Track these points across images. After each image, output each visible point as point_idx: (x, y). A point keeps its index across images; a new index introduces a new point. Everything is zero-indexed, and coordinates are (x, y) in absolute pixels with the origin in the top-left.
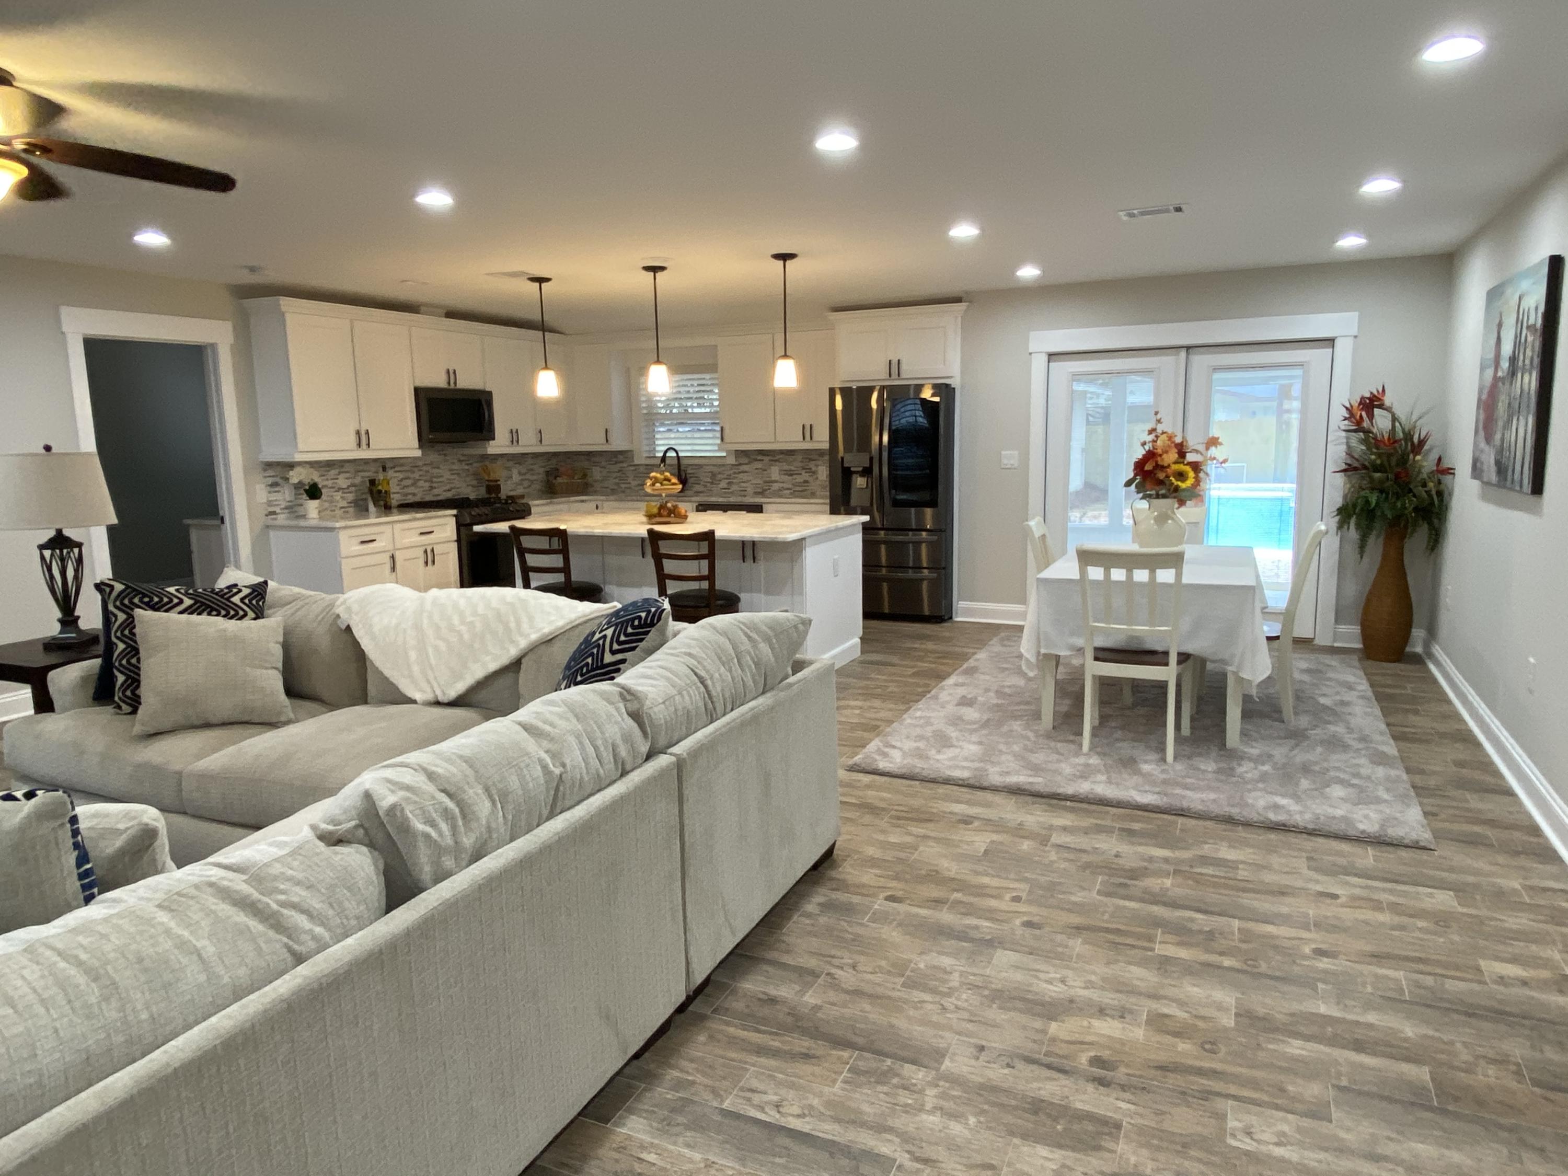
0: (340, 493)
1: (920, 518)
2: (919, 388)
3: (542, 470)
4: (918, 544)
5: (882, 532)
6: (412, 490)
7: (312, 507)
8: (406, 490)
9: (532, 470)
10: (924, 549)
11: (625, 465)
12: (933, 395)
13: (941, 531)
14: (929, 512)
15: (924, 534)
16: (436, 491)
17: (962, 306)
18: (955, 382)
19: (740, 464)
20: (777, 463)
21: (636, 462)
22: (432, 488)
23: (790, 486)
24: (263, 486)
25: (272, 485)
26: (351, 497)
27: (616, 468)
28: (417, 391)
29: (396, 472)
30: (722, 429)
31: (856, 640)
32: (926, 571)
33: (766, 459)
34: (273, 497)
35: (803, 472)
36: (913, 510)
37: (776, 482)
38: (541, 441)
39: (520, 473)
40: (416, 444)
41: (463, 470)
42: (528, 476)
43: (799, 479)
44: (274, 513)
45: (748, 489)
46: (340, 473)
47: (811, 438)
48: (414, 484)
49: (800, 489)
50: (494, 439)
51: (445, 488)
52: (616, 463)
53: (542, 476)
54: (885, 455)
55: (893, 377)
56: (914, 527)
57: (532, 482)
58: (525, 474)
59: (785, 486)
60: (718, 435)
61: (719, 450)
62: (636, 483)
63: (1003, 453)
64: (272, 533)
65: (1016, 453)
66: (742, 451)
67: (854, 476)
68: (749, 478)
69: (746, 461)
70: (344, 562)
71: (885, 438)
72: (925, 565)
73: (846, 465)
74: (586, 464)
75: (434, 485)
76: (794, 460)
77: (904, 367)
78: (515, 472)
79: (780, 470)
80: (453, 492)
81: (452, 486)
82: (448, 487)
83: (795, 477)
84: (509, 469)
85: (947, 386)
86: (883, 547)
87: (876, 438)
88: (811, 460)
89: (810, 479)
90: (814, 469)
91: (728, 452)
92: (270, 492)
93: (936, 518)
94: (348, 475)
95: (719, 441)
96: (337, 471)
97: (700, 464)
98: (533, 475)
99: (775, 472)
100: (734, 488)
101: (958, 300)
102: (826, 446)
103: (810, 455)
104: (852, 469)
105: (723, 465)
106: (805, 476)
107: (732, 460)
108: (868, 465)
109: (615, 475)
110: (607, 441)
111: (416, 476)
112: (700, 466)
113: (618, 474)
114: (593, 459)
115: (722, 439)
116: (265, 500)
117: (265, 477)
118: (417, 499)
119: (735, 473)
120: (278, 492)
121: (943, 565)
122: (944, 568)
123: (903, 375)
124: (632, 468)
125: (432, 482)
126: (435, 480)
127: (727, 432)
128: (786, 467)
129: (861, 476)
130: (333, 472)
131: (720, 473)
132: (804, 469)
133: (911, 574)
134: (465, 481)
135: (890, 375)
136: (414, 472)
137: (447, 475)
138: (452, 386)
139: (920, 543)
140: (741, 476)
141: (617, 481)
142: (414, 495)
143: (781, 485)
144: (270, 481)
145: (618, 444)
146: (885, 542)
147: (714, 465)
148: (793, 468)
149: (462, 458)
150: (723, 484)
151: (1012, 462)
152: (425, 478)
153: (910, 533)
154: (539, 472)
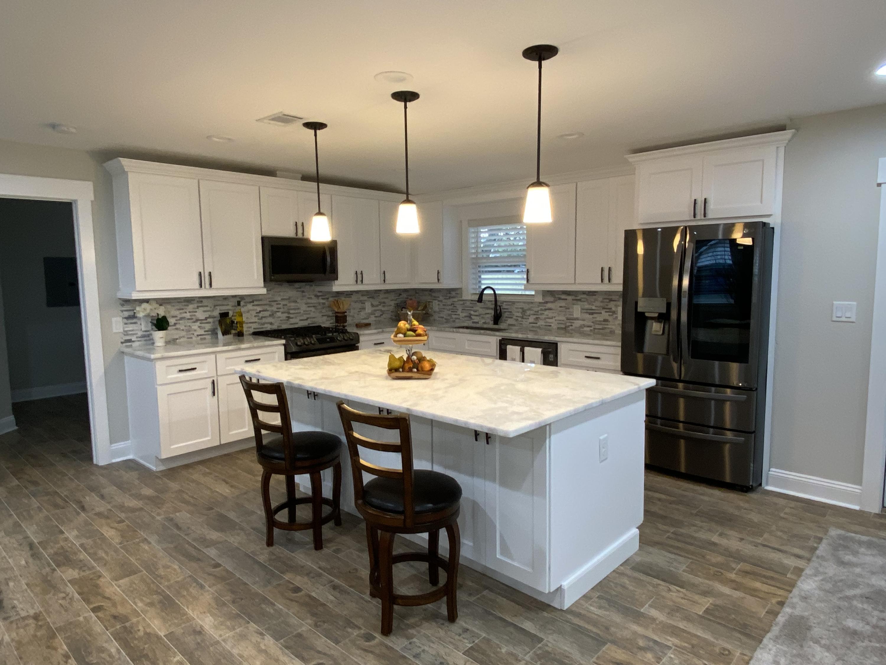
0: (198, 324)
1: (725, 373)
2: (729, 228)
3: (393, 303)
4: (720, 403)
5: (681, 385)
6: (270, 320)
7: (159, 336)
8: (264, 320)
9: (384, 303)
10: (728, 406)
11: (456, 300)
12: (744, 236)
13: (751, 390)
14: (735, 367)
15: (728, 390)
16: (293, 321)
17: (788, 134)
18: (774, 221)
19: (547, 302)
20: (579, 303)
21: (464, 298)
22: (289, 318)
23: (590, 324)
24: (119, 319)
25: (128, 318)
26: (208, 327)
27: (449, 302)
28: (264, 239)
29: (253, 305)
30: (528, 271)
31: (635, 532)
32: (728, 433)
33: (570, 298)
34: (130, 327)
35: (603, 312)
36: (717, 363)
37: (577, 319)
38: (384, 281)
39: (372, 306)
40: (262, 284)
41: (319, 303)
42: (380, 307)
43: (599, 318)
44: (130, 341)
45: (552, 325)
46: (198, 307)
47: (609, 280)
48: (272, 315)
49: (600, 327)
50: (337, 279)
51: (302, 318)
52: (450, 298)
53: (392, 308)
54: (685, 300)
55: (698, 217)
56: (717, 382)
57: (383, 312)
58: (377, 306)
59: (585, 323)
60: (525, 276)
61: (525, 289)
62: (464, 314)
63: (835, 302)
64: (126, 359)
65: (855, 303)
66: (548, 291)
67: (649, 322)
68: (554, 315)
69: (552, 299)
70: (159, 388)
71: (686, 282)
72: (728, 426)
73: (639, 310)
74: (428, 298)
75: (291, 316)
76: (596, 300)
77: (711, 206)
78: (368, 305)
79: (582, 309)
80: (309, 321)
81: (308, 316)
82: (305, 317)
83: (595, 315)
84: (363, 302)
85: (764, 224)
86: (682, 401)
87: (675, 282)
88: (611, 300)
89: (610, 319)
90: (613, 309)
91: (536, 291)
92: (126, 324)
93: (745, 376)
94: (205, 309)
95: (525, 282)
96: (196, 305)
97: (513, 300)
98: (384, 306)
99: (577, 311)
100: (541, 323)
101: (782, 128)
102: (620, 288)
103: (608, 296)
104: (647, 315)
105: (532, 303)
106: (605, 315)
107: (539, 299)
108: (664, 311)
109: (448, 308)
110: (438, 280)
111: (274, 309)
112: (513, 303)
113: (451, 307)
114: (434, 294)
115: (528, 281)
116: (121, 330)
117: (122, 311)
118: (275, 327)
119: (542, 310)
120: (135, 323)
121: (753, 430)
122: (754, 432)
123: (710, 215)
124: (462, 302)
125: (289, 313)
126: (291, 312)
127: (532, 274)
128: (587, 306)
129: (656, 322)
130: (191, 307)
131: (530, 309)
132: (604, 308)
133: (711, 435)
134: (321, 312)
135: (695, 216)
136: (272, 306)
137: (304, 307)
138: (300, 235)
139: (724, 401)
140: (546, 313)
141: (450, 312)
142: (271, 324)
143: (581, 322)
144: (126, 314)
145: (447, 283)
146: (684, 396)
147: (524, 302)
148: (594, 308)
149: (319, 294)
150: (531, 319)
151: (848, 315)
152: (281, 310)
153: (713, 389)
154: (391, 304)
